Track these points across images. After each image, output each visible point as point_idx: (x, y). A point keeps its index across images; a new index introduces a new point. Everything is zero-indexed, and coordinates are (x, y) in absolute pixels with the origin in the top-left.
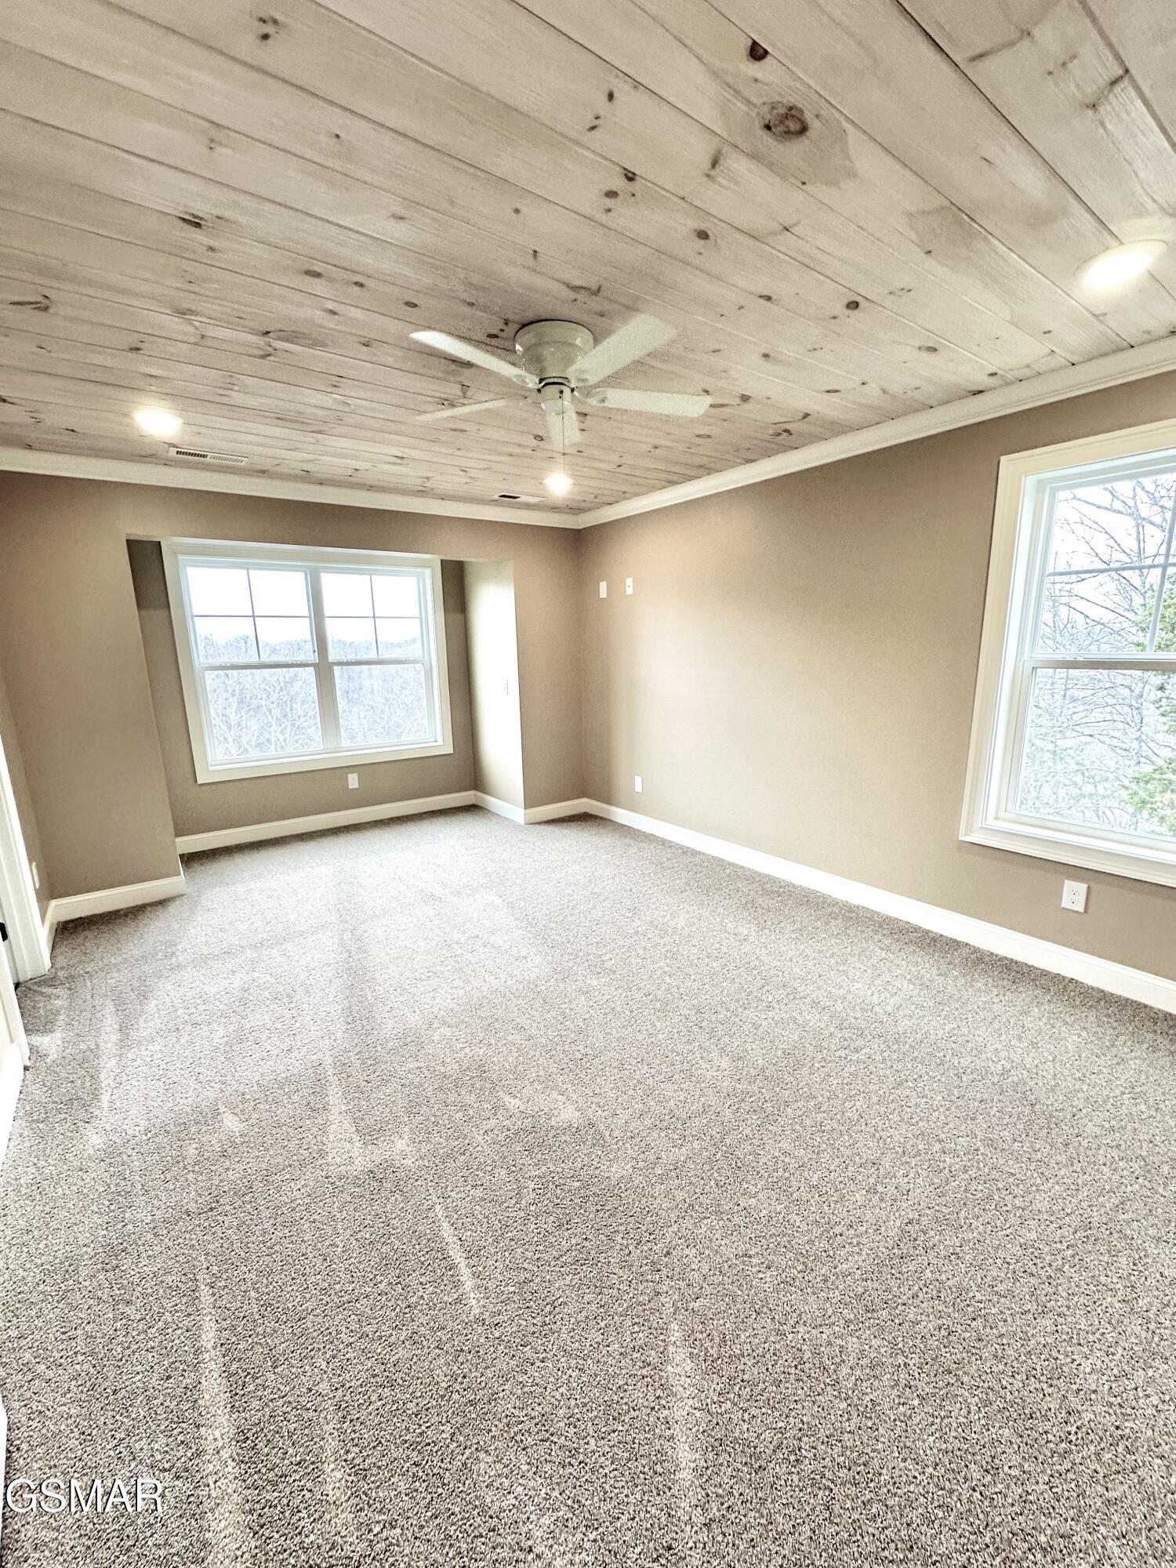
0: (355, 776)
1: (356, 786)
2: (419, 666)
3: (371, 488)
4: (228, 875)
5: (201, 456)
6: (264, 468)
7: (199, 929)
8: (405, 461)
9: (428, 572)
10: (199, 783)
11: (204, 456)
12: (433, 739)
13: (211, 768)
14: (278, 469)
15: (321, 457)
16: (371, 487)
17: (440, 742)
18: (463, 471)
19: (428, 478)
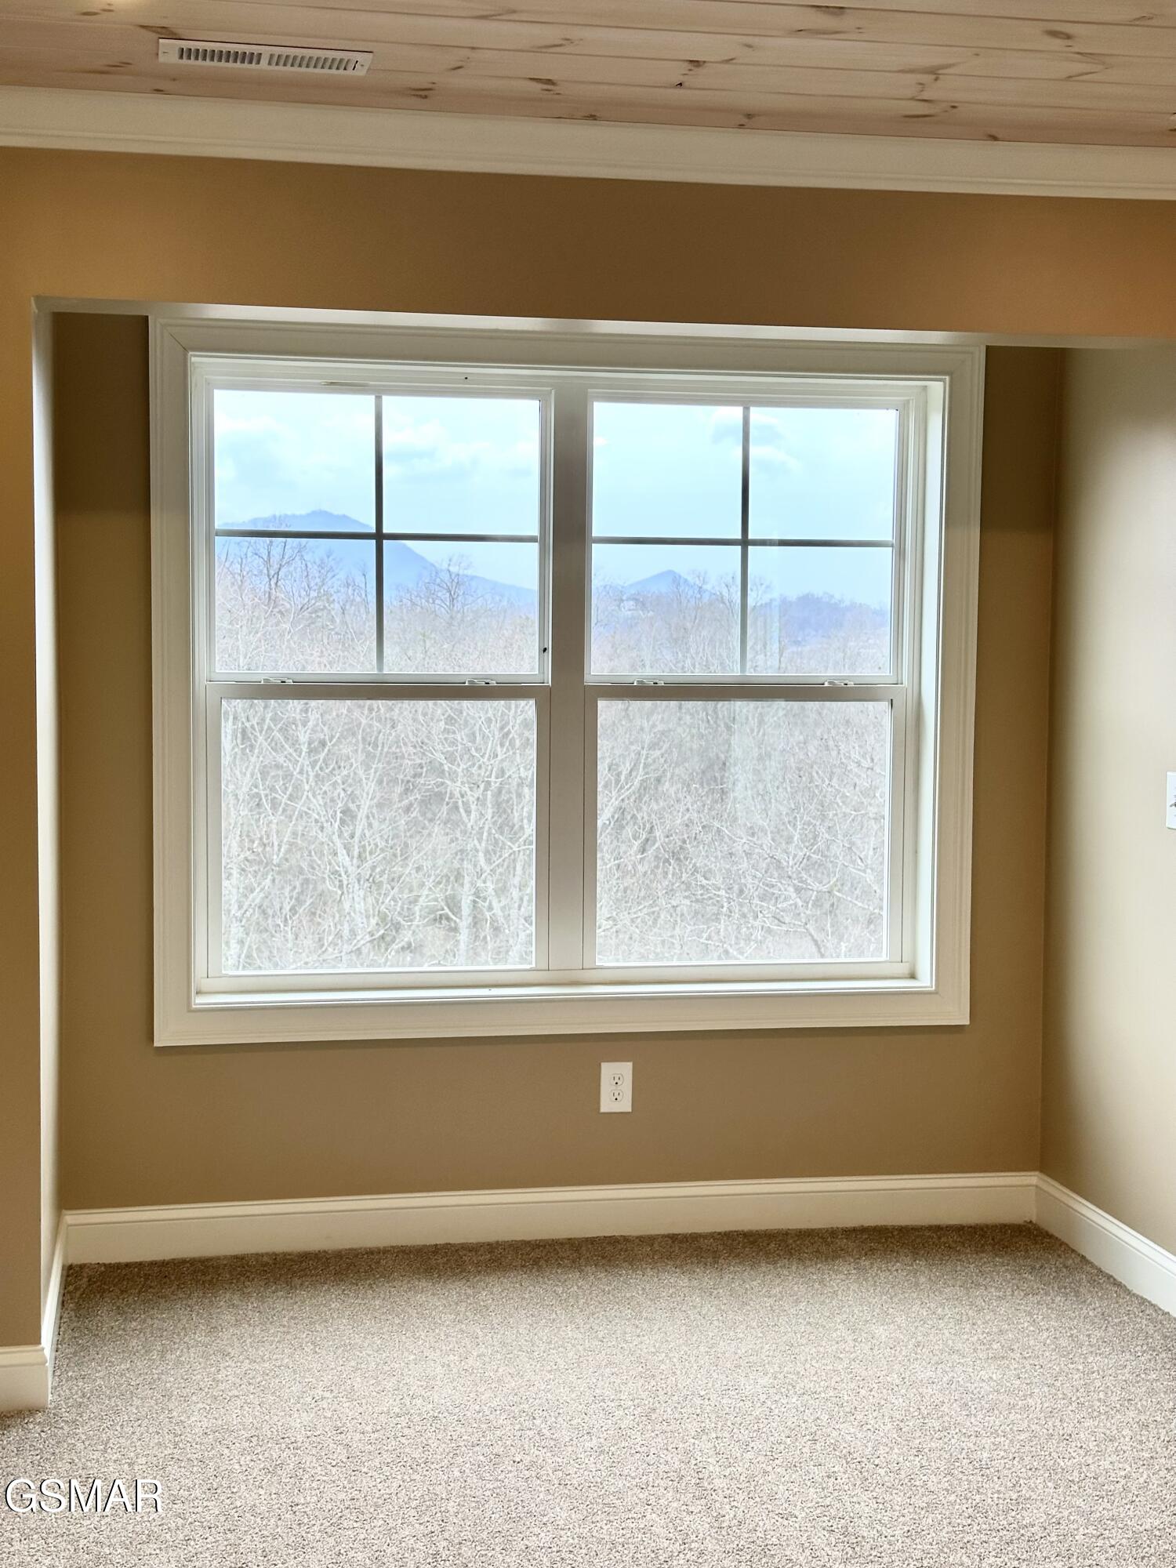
0: (625, 1069)
1: (625, 1105)
2: (878, 710)
3: (748, 119)
4: (178, 1363)
5: (244, 57)
6: (422, 81)
7: (37, 1543)
8: (847, 22)
9: (937, 389)
10: (157, 1044)
11: (252, 58)
12: (903, 969)
13: (199, 1001)
14: (458, 81)
15: (575, 33)
16: (749, 116)
17: (926, 980)
18: (1054, 34)
19: (934, 72)
